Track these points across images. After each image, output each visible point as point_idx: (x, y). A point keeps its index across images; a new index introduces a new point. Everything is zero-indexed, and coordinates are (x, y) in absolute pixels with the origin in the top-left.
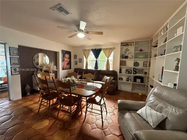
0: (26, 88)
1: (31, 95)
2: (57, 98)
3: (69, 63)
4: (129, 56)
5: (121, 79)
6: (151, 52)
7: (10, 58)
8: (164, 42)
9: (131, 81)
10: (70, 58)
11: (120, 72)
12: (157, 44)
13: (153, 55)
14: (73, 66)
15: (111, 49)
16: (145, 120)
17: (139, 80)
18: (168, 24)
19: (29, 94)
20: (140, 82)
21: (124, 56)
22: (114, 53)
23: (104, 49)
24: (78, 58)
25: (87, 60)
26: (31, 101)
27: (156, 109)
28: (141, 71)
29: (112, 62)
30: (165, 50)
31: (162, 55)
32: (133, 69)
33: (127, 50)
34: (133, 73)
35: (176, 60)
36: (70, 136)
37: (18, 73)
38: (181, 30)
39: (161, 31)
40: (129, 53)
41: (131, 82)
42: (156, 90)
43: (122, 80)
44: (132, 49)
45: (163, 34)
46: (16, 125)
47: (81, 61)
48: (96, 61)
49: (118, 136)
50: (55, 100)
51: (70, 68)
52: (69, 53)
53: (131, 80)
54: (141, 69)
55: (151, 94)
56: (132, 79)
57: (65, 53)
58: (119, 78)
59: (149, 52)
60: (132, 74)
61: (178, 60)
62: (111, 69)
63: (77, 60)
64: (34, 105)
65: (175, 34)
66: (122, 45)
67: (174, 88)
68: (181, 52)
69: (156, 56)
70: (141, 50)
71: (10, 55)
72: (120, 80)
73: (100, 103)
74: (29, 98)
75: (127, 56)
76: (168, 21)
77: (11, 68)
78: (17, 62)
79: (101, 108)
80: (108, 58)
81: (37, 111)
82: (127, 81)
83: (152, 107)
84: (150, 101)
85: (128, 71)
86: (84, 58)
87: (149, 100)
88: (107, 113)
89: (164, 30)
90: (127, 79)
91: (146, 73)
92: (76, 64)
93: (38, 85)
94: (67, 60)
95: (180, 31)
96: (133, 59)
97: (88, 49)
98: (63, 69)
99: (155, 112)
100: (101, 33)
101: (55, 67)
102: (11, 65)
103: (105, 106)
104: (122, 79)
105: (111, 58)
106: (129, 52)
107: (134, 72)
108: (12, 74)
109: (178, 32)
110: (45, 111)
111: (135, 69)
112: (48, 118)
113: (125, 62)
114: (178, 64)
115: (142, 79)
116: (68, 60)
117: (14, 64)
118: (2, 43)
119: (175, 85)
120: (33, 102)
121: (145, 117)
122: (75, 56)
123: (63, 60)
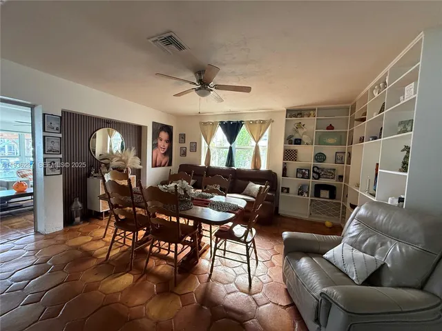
0: (73, 206)
1: (83, 223)
2: (145, 228)
3: (169, 153)
4: (305, 138)
5: (286, 191)
6: (353, 131)
7: (44, 137)
8: (380, 112)
9: (308, 196)
10: (170, 140)
11: (284, 174)
12: (365, 114)
13: (356, 137)
14: (177, 160)
15: (264, 122)
16: (340, 271)
17: (325, 194)
18: (386, 74)
19: (78, 219)
20: (328, 197)
21: (293, 139)
22: (271, 132)
23: (248, 121)
24: (188, 140)
25: (209, 145)
26: (84, 234)
27: (363, 249)
28: (330, 173)
29: (266, 151)
30: (382, 128)
31: (376, 139)
32: (313, 168)
33: (300, 126)
34: (313, 177)
35: (403, 151)
36: (183, 306)
37: (58, 172)
38: (412, 90)
39: (373, 89)
40: (304, 133)
41: (309, 198)
42: (362, 211)
43: (288, 192)
44: (310, 124)
45: (376, 95)
46: (61, 283)
47: (195, 147)
48: (231, 148)
49: (285, 307)
50: (141, 233)
51: (170, 164)
52: (168, 129)
53: (308, 193)
54: (331, 169)
55: (353, 219)
56: (311, 190)
57: (159, 128)
58: (282, 188)
59: (348, 130)
60: (311, 180)
61: (407, 149)
62: (264, 167)
63: (187, 145)
64: (94, 243)
65: (402, 98)
66: (288, 114)
67: (398, 206)
68: (412, 133)
69: (362, 140)
70: (331, 127)
71: (44, 131)
72: (282, 191)
73: (246, 238)
74: (81, 229)
75: (300, 140)
76: (388, 69)
77: (45, 160)
78: (57, 146)
79: (248, 250)
80: (257, 142)
81: (105, 256)
82: (299, 194)
83: (356, 245)
84: (350, 234)
85: (302, 173)
86: (203, 140)
87: (348, 232)
88: (257, 263)
89: (379, 87)
90: (300, 189)
91: (341, 177)
92: (184, 154)
93: (109, 197)
94: (163, 144)
95: (410, 92)
96: (314, 146)
97: (212, 121)
98: (155, 165)
99: (361, 254)
100: (247, 89)
101: (138, 160)
102: (44, 153)
103: (254, 247)
104: (288, 189)
105: (263, 143)
106: (305, 130)
107: (315, 175)
108: (47, 174)
109: (406, 94)
110: (121, 256)
111: (318, 168)
112: (131, 270)
113: (296, 151)
114: (407, 157)
115: (332, 190)
116: (167, 145)
117: (52, 151)
118: (27, 104)
119: (401, 200)
120: (90, 239)
121: (340, 265)
122: (183, 137)
123: (155, 146)
